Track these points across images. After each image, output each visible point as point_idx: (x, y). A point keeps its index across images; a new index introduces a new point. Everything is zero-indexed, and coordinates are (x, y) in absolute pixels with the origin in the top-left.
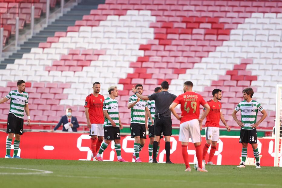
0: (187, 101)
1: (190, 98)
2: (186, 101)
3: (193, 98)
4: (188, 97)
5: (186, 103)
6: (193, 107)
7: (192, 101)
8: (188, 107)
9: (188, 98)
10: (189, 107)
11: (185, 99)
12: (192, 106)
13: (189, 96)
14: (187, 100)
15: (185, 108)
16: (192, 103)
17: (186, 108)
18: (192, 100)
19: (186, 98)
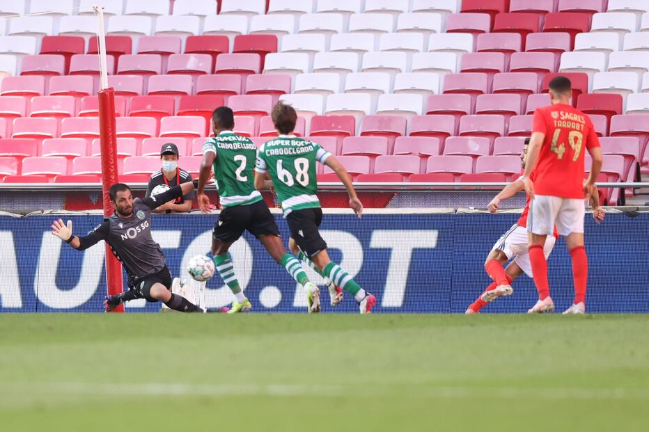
0: (560, 128)
1: (567, 120)
2: (557, 127)
3: (576, 122)
4: (563, 118)
5: (557, 133)
6: (573, 146)
7: (571, 129)
8: (561, 143)
9: (562, 121)
10: (563, 144)
11: (555, 122)
12: (571, 141)
13: (564, 114)
14: (560, 124)
15: (552, 145)
16: (572, 134)
17: (557, 146)
18: (573, 127)
19: (559, 119)
